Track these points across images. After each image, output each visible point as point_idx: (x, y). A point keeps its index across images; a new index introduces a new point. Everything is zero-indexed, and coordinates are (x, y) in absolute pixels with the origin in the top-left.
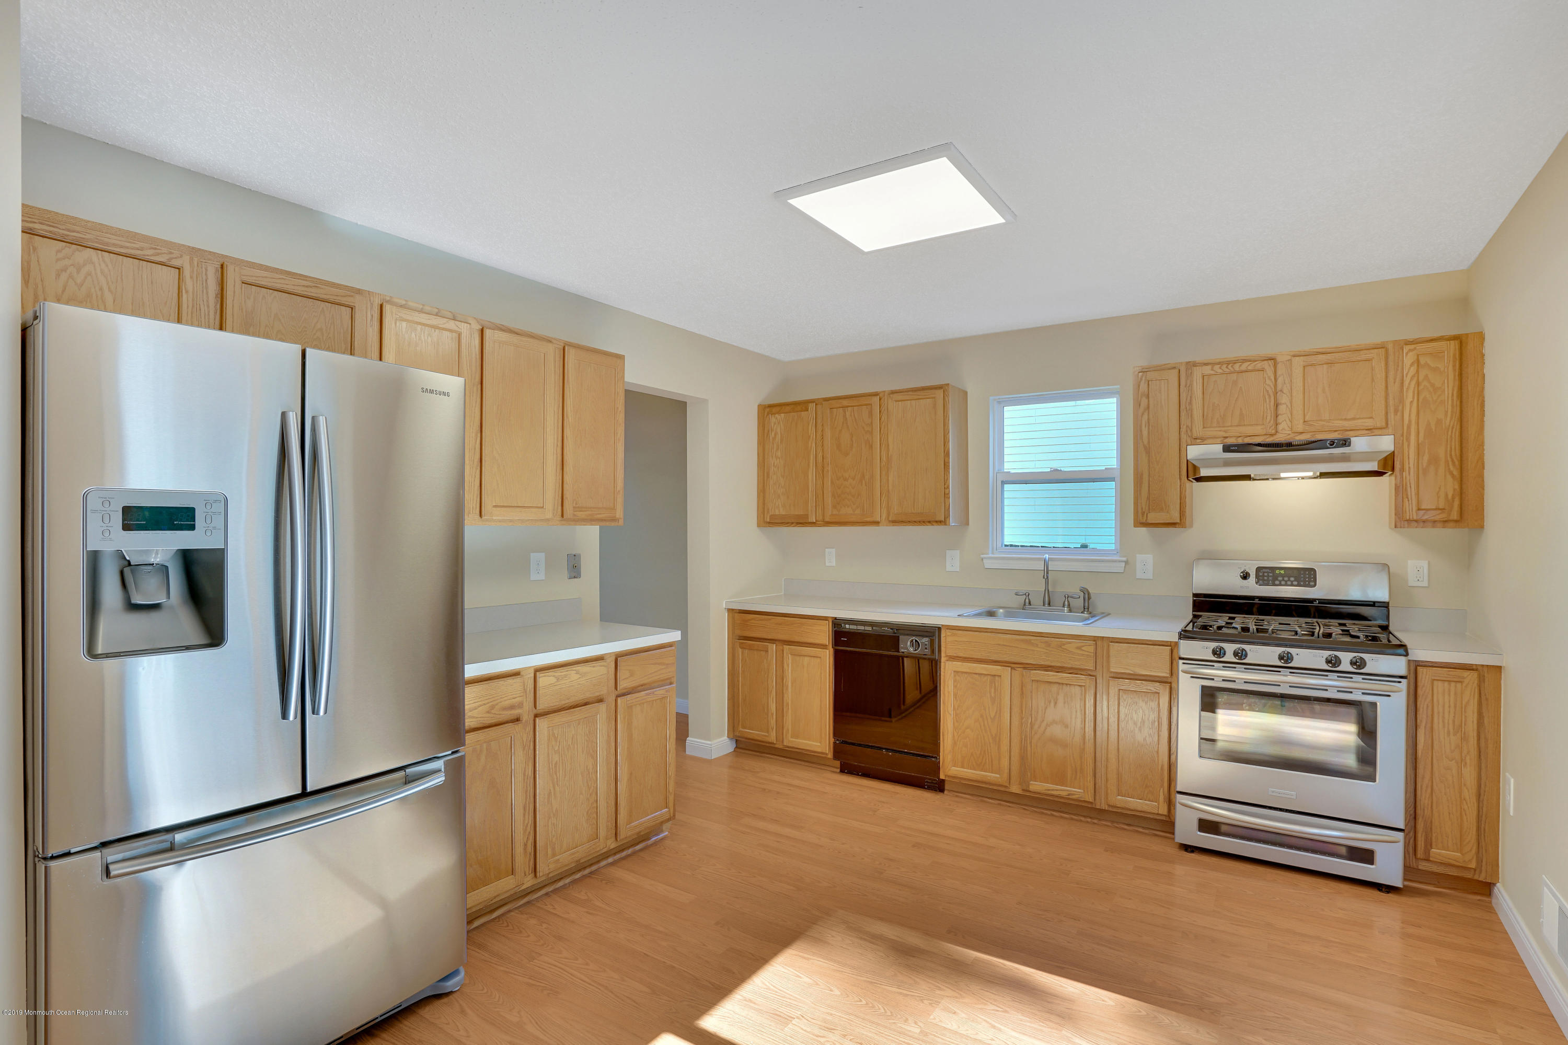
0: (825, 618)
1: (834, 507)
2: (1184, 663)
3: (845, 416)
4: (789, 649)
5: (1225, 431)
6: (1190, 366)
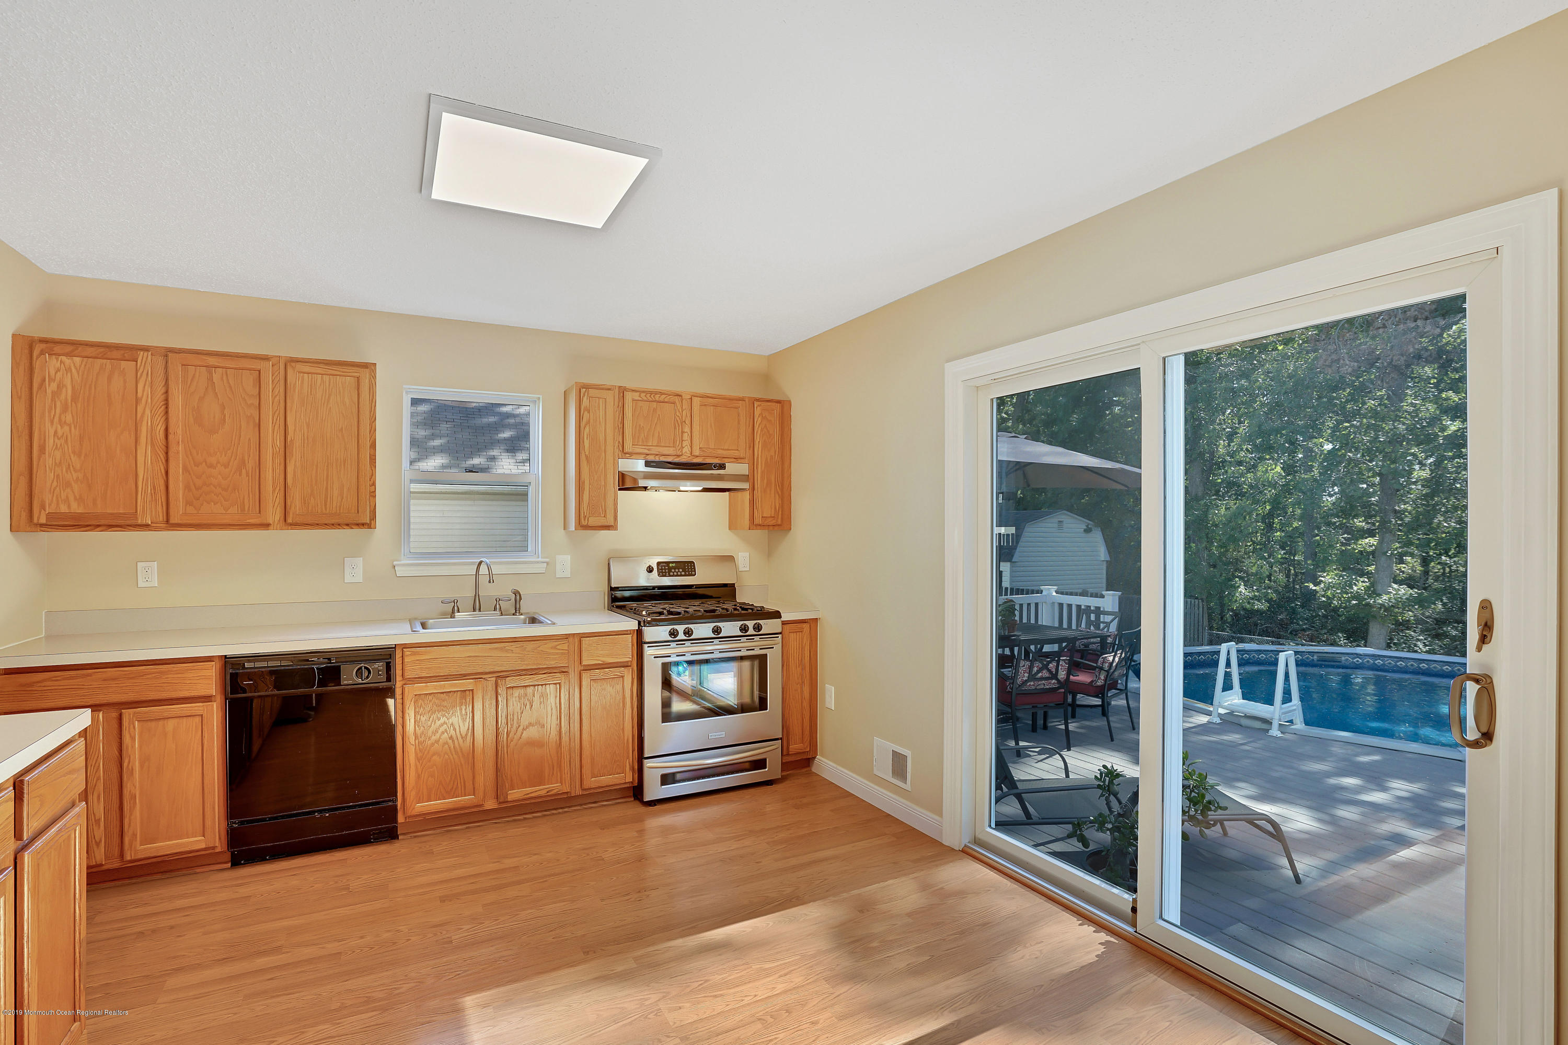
0: (209, 659)
1: (188, 503)
2: (648, 647)
3: (210, 379)
4: (135, 713)
5: (649, 450)
6: (623, 391)
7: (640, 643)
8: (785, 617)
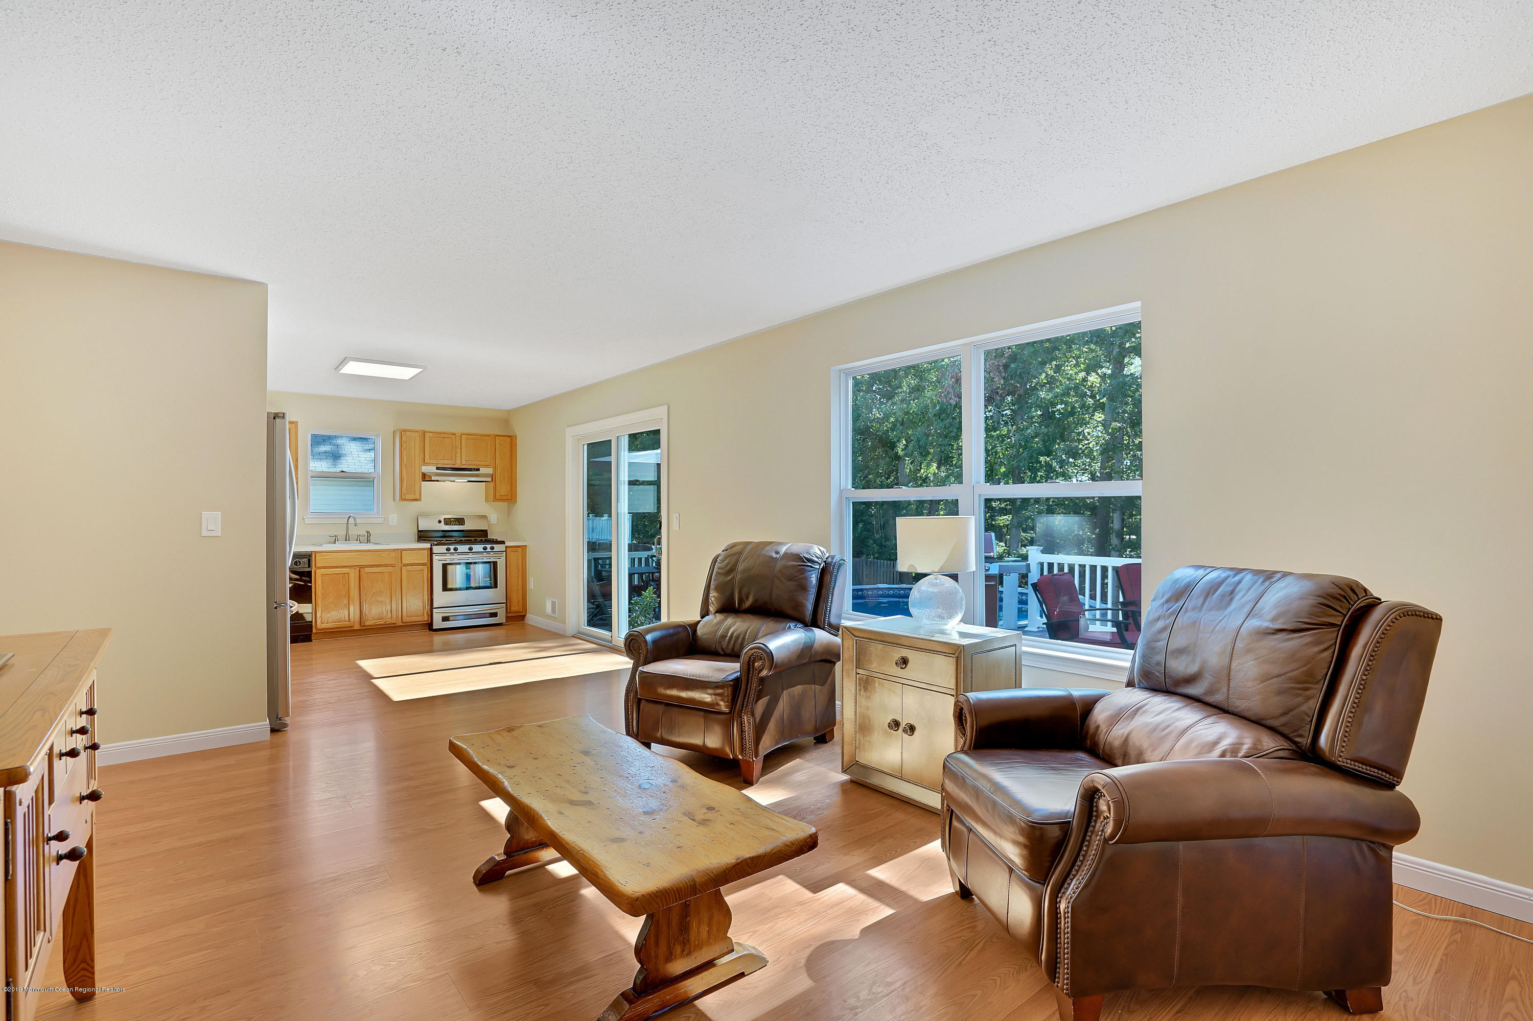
2: (435, 556)
5: (438, 461)
6: (424, 433)
7: (431, 553)
8: (507, 544)
